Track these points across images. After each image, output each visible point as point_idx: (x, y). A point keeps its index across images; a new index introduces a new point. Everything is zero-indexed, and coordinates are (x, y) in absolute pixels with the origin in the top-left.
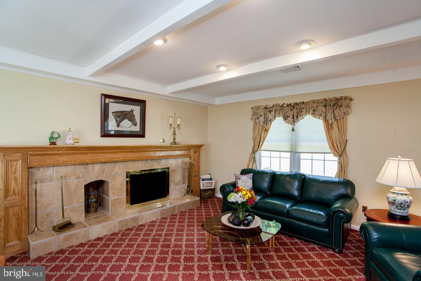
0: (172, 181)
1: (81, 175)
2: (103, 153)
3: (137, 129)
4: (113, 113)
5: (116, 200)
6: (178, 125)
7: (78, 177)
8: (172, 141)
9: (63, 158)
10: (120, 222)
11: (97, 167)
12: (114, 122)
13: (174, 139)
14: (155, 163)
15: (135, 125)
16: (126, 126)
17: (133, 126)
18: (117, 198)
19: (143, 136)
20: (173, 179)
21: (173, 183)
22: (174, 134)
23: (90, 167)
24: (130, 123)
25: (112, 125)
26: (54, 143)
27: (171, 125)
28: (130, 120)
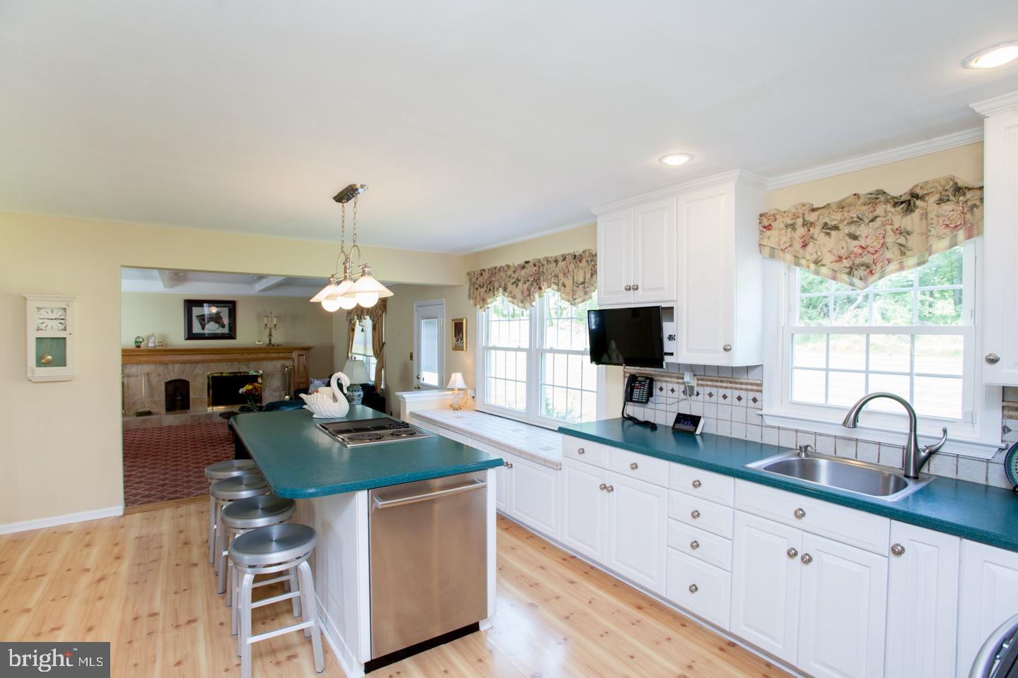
0: (266, 387)
1: (161, 373)
2: (182, 354)
3: (226, 330)
4: (197, 317)
5: (196, 399)
6: (275, 325)
7: (160, 375)
8: (268, 343)
9: (144, 359)
10: (192, 416)
11: (177, 367)
12: (200, 327)
13: (270, 341)
14: (243, 366)
15: (223, 326)
16: (212, 328)
17: (220, 328)
18: (198, 397)
19: (234, 338)
20: (269, 385)
21: (268, 389)
22: (270, 335)
23: (170, 367)
24: (217, 325)
25: (197, 328)
26: (139, 347)
27: (266, 325)
28: (217, 322)
